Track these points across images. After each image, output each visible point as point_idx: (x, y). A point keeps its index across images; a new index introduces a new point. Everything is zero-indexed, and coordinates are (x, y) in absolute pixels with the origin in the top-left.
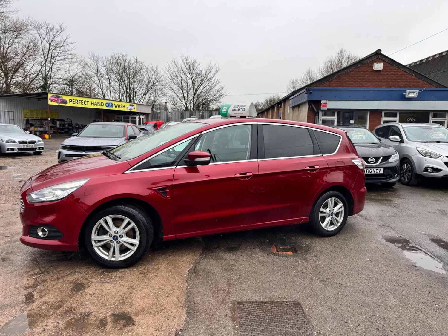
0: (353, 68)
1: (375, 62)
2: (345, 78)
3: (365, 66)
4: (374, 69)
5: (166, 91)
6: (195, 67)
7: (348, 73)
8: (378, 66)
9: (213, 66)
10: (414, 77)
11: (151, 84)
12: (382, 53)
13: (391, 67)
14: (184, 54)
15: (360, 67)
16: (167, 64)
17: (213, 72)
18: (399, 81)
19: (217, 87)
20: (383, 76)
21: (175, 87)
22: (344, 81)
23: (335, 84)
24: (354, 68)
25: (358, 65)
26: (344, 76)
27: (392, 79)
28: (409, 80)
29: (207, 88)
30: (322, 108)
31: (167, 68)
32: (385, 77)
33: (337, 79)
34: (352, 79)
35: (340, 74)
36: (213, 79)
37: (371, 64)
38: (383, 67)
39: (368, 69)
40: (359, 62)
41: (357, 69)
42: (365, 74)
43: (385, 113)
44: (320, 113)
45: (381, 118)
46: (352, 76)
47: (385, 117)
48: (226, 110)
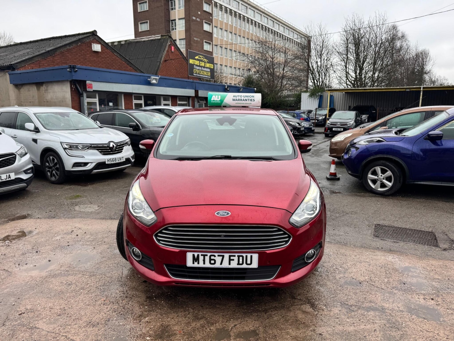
0: (74, 45)
1: (94, 43)
2: (68, 55)
3: (85, 45)
4: (93, 49)
7: (70, 49)
8: (97, 47)
10: (124, 62)
12: (98, 34)
13: (106, 50)
15: (80, 45)
18: (114, 64)
20: (101, 57)
22: (67, 58)
23: (59, 61)
24: (75, 45)
25: (78, 43)
26: (67, 52)
27: (109, 62)
28: (121, 65)
32: (103, 60)
33: (60, 55)
34: (76, 57)
35: (62, 50)
37: (89, 44)
38: (101, 49)
39: (87, 49)
40: (79, 40)
41: (78, 47)
42: (86, 54)
43: (134, 96)
44: (85, 95)
45: (132, 100)
46: (74, 53)
47: (135, 99)
48: (219, 99)
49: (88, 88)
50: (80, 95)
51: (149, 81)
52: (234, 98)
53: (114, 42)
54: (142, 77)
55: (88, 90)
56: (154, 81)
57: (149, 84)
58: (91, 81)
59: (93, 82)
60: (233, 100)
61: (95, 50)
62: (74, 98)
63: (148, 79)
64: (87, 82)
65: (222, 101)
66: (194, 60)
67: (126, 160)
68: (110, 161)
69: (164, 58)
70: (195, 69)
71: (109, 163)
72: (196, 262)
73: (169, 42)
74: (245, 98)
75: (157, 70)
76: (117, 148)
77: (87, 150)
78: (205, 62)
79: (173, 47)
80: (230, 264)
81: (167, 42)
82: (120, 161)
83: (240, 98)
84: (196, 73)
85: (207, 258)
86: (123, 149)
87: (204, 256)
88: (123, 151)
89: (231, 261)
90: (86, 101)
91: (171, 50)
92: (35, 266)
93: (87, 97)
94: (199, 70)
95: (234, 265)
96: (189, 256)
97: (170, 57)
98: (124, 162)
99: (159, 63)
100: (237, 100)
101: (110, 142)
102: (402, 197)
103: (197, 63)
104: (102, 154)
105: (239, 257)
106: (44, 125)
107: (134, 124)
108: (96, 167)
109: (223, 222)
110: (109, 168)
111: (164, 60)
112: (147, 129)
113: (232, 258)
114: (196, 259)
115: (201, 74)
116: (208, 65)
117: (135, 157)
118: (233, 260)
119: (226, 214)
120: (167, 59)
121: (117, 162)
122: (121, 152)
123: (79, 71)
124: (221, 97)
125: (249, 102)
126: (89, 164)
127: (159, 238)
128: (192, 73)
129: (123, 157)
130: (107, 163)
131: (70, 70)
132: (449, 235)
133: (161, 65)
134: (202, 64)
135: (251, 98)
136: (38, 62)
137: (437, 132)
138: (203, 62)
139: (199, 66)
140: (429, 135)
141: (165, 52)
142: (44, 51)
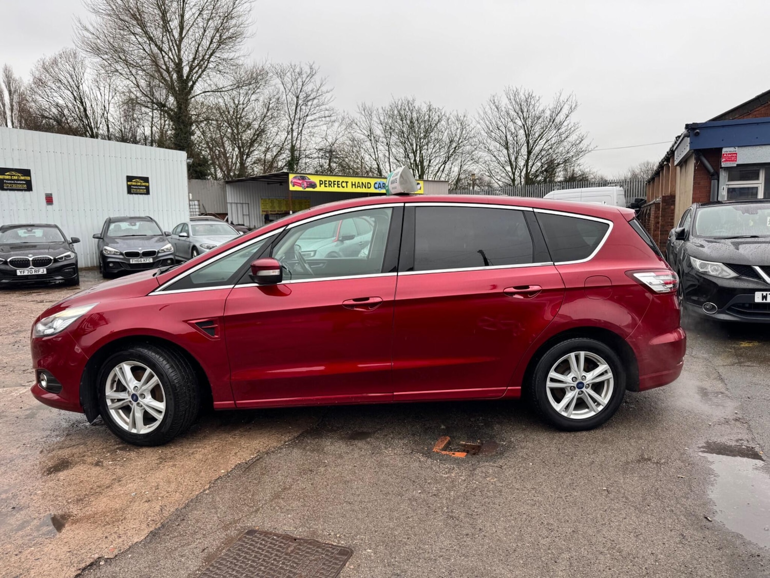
5: (478, 154)
6: (531, 107)
9: (565, 101)
11: (454, 145)
14: (510, 86)
16: (480, 108)
17: (565, 110)
19: (573, 138)
21: (494, 145)
29: (553, 141)
30: (723, 165)
31: (482, 113)
36: (565, 124)
44: (722, 175)
49: (726, 161)
50: (712, 177)
58: (734, 147)
59: (740, 149)
62: (699, 184)
64: (725, 150)
90: (727, 186)
93: (729, 179)
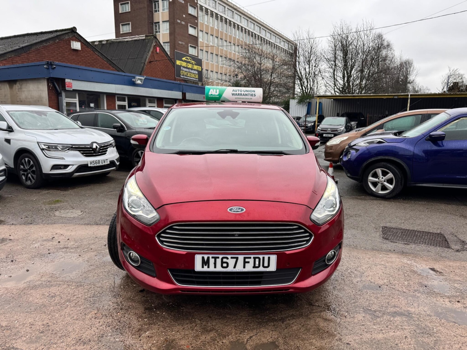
0: (51, 42)
1: (73, 40)
2: (45, 52)
3: (63, 42)
4: (72, 47)
7: (46, 46)
8: (76, 45)
10: (106, 62)
12: (77, 31)
13: (87, 49)
15: (58, 42)
18: (94, 64)
20: (80, 56)
23: (34, 58)
24: (53, 42)
25: (56, 40)
26: (43, 50)
27: (89, 61)
28: (102, 65)
32: (83, 58)
33: (36, 52)
34: (53, 55)
35: (38, 47)
37: (68, 41)
38: (81, 47)
39: (66, 46)
40: (57, 36)
41: (56, 44)
42: (64, 52)
43: (117, 97)
44: (63, 94)
45: (115, 101)
46: (51, 51)
47: (118, 101)
48: (217, 93)
49: (68, 87)
50: (59, 95)
51: (133, 81)
52: (234, 92)
53: (94, 42)
54: (125, 77)
55: (67, 89)
56: (139, 82)
57: (134, 84)
58: (70, 79)
59: (73, 81)
60: (233, 94)
61: (74, 48)
62: (51, 98)
63: (133, 80)
64: (67, 81)
65: (220, 95)
66: (181, 62)
67: (110, 163)
68: (93, 163)
69: (149, 59)
70: (182, 70)
71: (91, 165)
72: (206, 265)
73: (154, 42)
74: (245, 93)
75: (141, 72)
76: (101, 150)
77: (67, 151)
78: (192, 64)
79: (158, 48)
80: (244, 267)
81: (153, 43)
82: (104, 164)
83: (240, 93)
84: (183, 75)
85: (219, 261)
86: (107, 151)
87: (215, 258)
88: (107, 152)
89: (246, 264)
90: (65, 101)
91: (156, 51)
92: (11, 276)
93: (66, 97)
94: (186, 71)
95: (249, 268)
96: (198, 259)
97: (155, 58)
98: (108, 164)
99: (143, 64)
100: (236, 95)
101: (93, 143)
102: (404, 199)
103: (184, 64)
104: (84, 156)
105: (255, 258)
106: (18, 123)
107: (119, 124)
108: (78, 170)
109: (237, 219)
110: (91, 171)
111: (149, 61)
112: (133, 131)
113: (247, 260)
114: (205, 263)
115: (189, 77)
116: (195, 67)
117: (119, 160)
118: (248, 262)
119: (240, 210)
120: (152, 60)
121: (101, 164)
122: (105, 154)
123: (57, 68)
124: (219, 91)
125: (250, 97)
126: (70, 167)
127: (161, 239)
128: (179, 75)
129: (107, 160)
130: (89, 165)
131: (47, 67)
132: (458, 236)
133: (145, 66)
134: (190, 66)
135: (252, 93)
136: (11, 59)
137: (439, 132)
138: (191, 63)
139: (187, 68)
140: (430, 136)
141: (150, 53)
142: (18, 47)
